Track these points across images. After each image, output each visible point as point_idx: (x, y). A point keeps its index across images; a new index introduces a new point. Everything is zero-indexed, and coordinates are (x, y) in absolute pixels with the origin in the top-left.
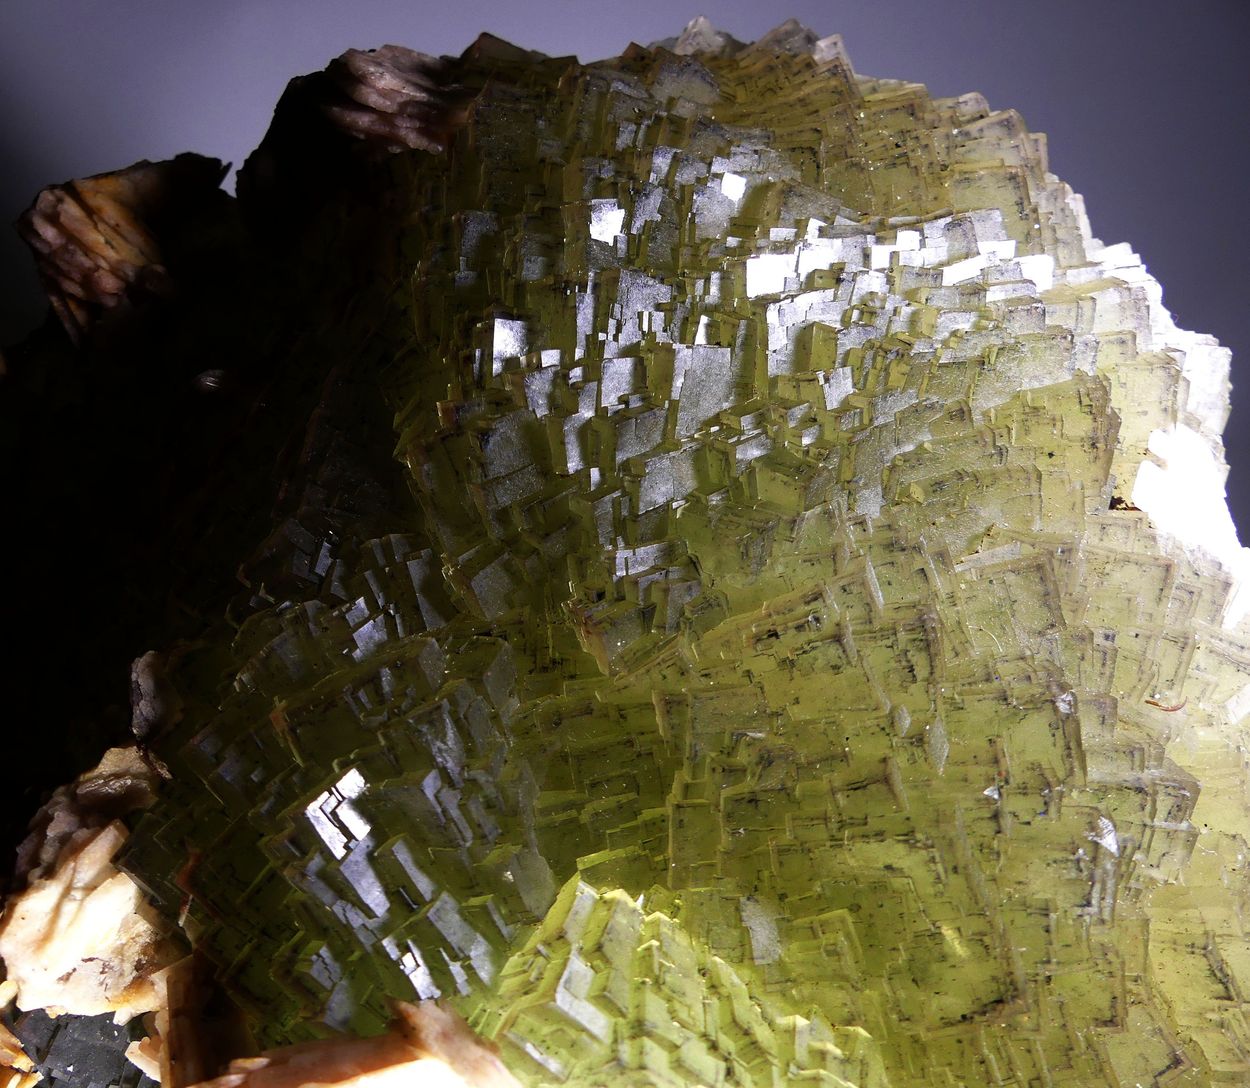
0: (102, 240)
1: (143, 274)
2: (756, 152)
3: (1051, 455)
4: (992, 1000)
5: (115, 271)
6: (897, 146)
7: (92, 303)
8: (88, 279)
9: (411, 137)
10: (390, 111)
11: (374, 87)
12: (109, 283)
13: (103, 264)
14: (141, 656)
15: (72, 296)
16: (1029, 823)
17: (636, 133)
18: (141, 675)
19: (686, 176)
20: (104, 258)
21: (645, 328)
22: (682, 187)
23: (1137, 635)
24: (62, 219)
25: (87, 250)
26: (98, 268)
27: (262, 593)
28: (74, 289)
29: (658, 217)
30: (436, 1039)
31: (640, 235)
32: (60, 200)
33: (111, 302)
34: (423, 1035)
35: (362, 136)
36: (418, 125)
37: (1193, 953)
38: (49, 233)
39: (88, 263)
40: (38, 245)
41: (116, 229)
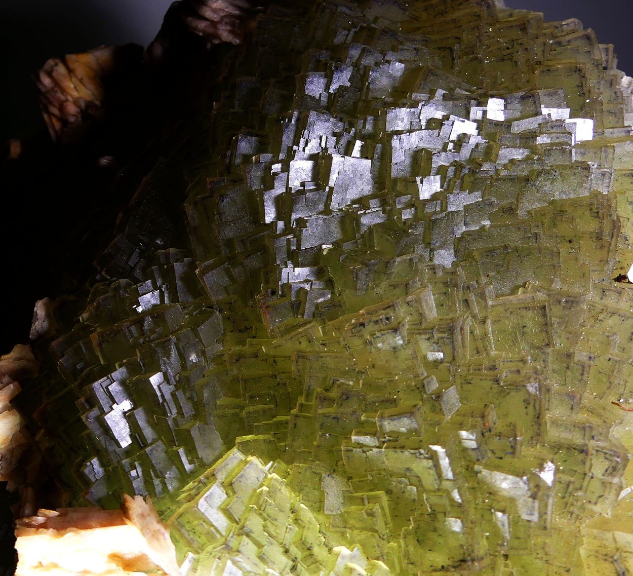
0: (72, 86)
1: (89, 104)
2: (415, 49)
3: (570, 241)
4: (459, 559)
5: (76, 102)
6: (508, 48)
7: (63, 120)
8: (62, 107)
9: (225, 34)
10: (216, 20)
11: (211, 7)
12: (72, 109)
13: (70, 98)
14: (41, 299)
15: (53, 115)
16: (501, 458)
17: (347, 36)
18: (40, 309)
19: (368, 61)
20: (71, 95)
21: (323, 145)
22: (365, 67)
23: (609, 360)
24: (54, 74)
25: (63, 91)
26: (67, 100)
27: (103, 273)
28: (55, 111)
29: (349, 84)
30: (137, 516)
31: (335, 93)
32: (56, 65)
33: (72, 119)
34: (131, 512)
35: (201, 34)
36: (229, 28)
37: (606, 560)
38: (46, 81)
39: (62, 98)
40: (41, 87)
41: (81, 81)
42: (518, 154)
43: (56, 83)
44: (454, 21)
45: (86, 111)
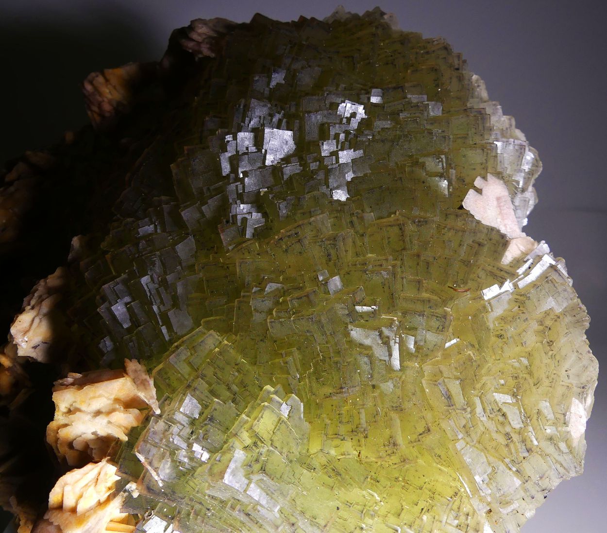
0: (108, 91)
1: (119, 103)
2: (329, 57)
5: (110, 102)
6: (391, 56)
7: (101, 114)
8: (100, 106)
9: (206, 51)
10: (200, 41)
11: (197, 32)
12: (107, 107)
13: (105, 100)
14: (77, 236)
15: (95, 112)
17: (285, 49)
18: (75, 242)
19: (297, 66)
20: (106, 97)
21: (262, 122)
22: (294, 70)
24: (94, 82)
25: (100, 94)
26: (103, 101)
27: (118, 216)
28: (95, 109)
29: (283, 82)
30: (132, 372)
31: (274, 88)
32: (97, 76)
33: (107, 115)
34: (128, 369)
35: (190, 51)
36: (208, 46)
38: (89, 87)
39: (100, 99)
40: (85, 92)
41: (114, 87)
42: (387, 124)
43: (96, 89)
44: (358, 39)
45: (118, 108)
